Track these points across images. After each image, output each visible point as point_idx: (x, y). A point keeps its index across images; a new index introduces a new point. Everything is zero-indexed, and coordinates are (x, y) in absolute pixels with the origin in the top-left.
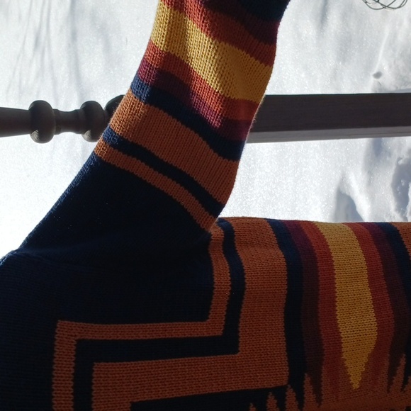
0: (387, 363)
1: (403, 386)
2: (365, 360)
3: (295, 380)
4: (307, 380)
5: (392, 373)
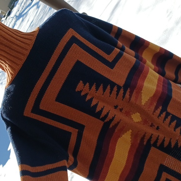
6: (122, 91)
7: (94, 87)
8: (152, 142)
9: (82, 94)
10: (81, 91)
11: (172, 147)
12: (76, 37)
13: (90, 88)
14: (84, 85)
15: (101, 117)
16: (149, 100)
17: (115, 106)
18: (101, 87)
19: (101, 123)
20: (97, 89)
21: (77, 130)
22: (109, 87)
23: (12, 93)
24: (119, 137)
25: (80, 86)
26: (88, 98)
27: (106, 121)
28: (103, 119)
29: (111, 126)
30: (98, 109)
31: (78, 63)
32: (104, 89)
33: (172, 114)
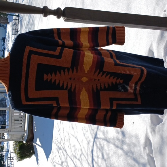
0: (94, 70)
1: (98, 75)
2: (89, 68)
3: (72, 67)
4: (75, 68)
5: (95, 72)
6: (71, 70)
7: (53, 74)
8: (99, 89)
9: (49, 80)
10: (47, 79)
11: (111, 86)
12: (32, 50)
13: (51, 75)
14: (48, 75)
15: (64, 88)
16: (89, 69)
17: (70, 79)
18: (58, 73)
19: (66, 92)
20: (56, 74)
21: (55, 101)
22: (62, 71)
23: (11, 96)
24: (79, 94)
25: (45, 77)
26: (53, 81)
27: (68, 89)
28: (66, 89)
29: (72, 90)
30: (61, 85)
31: (39, 65)
32: (60, 73)
33: (106, 72)
